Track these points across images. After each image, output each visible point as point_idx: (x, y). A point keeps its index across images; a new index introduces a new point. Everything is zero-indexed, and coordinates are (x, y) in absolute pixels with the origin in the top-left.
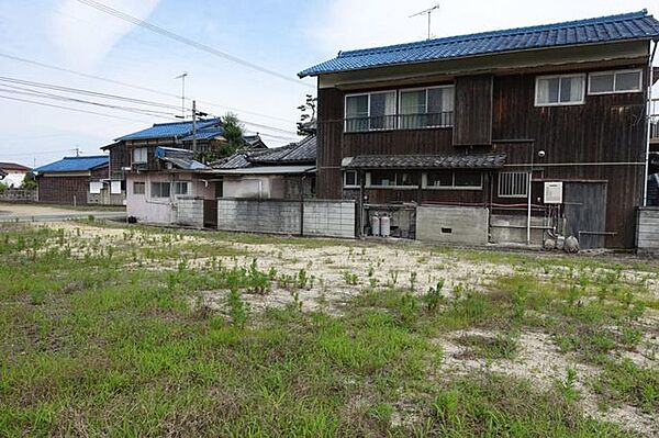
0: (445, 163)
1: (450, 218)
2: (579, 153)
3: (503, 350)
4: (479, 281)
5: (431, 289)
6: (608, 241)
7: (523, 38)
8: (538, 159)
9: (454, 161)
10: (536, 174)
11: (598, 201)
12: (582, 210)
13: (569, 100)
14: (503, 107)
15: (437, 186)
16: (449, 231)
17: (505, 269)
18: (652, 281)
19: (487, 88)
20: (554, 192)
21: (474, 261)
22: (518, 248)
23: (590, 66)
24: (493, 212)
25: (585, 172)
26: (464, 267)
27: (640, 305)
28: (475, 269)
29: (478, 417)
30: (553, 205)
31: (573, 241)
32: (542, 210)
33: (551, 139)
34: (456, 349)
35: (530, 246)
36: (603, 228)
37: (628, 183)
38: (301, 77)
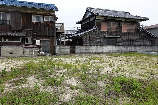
0: (9, 35)
1: (12, 50)
2: (43, 34)
3: (23, 82)
4: (19, 66)
5: (2, 70)
6: (50, 53)
7: (29, 4)
8: (34, 34)
9: (12, 34)
10: (34, 38)
11: (48, 44)
12: (45, 46)
13: (40, 21)
14: (25, 21)
15: (7, 41)
16: (12, 53)
17: (27, 62)
18: (57, 60)
19: (20, 15)
20: (38, 42)
21: (19, 60)
22: (31, 56)
23: (44, 14)
25: (45, 38)
26: (16, 62)
27: (54, 65)
28: (18, 62)
29: (13, 101)
30: (38, 45)
31: (43, 53)
32: (36, 47)
33: (37, 30)
34: (10, 85)
35: (34, 55)
36: (49, 50)
37: (53, 40)
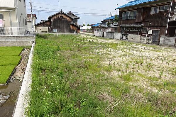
1: (133, 36)
2: (156, 24)
8: (149, 25)
10: (148, 28)
12: (155, 36)
13: (156, 12)
16: (133, 39)
22: (143, 43)
24: (141, 36)
25: (156, 28)
30: (150, 34)
33: (152, 21)
36: (158, 39)
38: (116, 9)
